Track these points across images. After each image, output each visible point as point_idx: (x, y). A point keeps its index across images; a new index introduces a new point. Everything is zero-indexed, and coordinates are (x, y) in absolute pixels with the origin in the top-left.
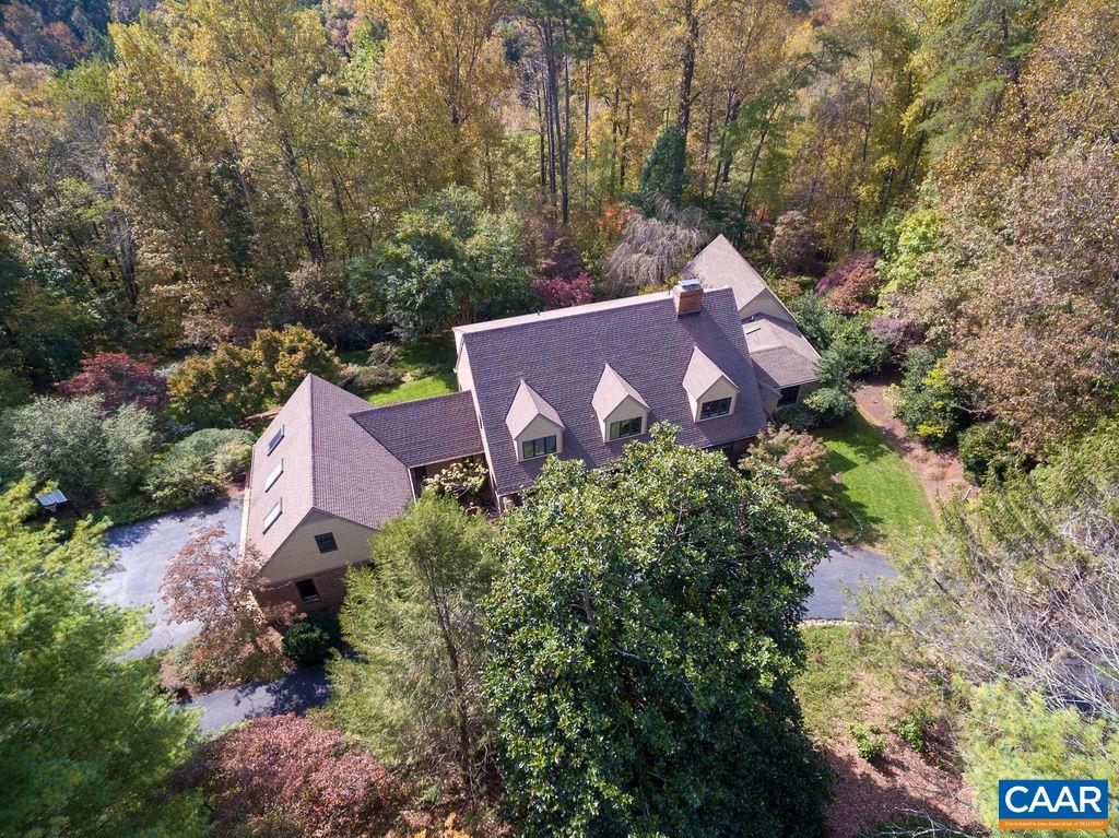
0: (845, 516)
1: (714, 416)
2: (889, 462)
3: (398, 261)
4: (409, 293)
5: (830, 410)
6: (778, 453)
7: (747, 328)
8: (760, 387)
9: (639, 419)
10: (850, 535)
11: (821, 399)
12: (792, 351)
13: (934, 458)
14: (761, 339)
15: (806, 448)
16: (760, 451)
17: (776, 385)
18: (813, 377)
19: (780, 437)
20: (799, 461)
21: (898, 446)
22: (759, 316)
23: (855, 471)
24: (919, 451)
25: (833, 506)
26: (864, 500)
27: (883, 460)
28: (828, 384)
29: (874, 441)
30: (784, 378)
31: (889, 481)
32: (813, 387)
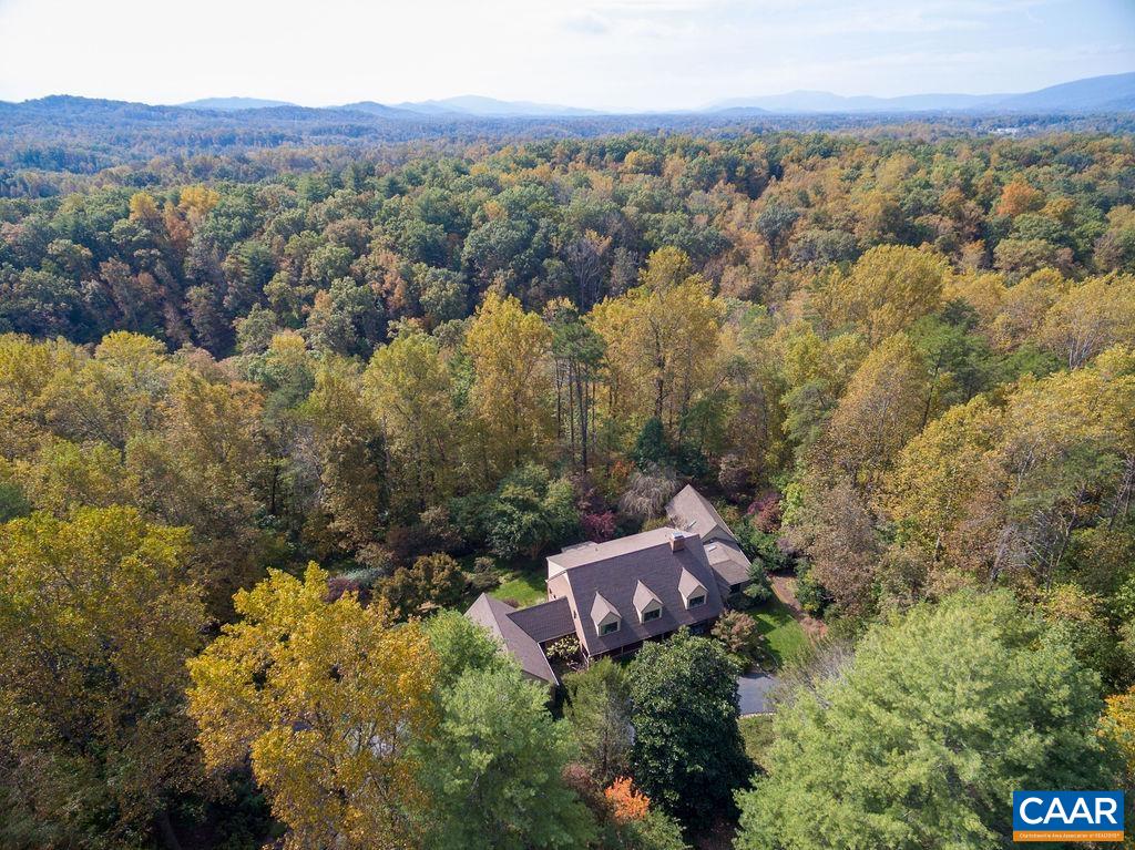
0: (768, 658)
1: (696, 605)
2: (792, 626)
3: (503, 513)
4: (512, 533)
5: (758, 597)
6: (731, 625)
7: (708, 548)
8: (718, 585)
9: (658, 611)
10: (771, 668)
11: (752, 591)
12: (735, 562)
13: (815, 623)
14: (716, 555)
15: (744, 622)
16: (721, 625)
17: (728, 584)
18: (748, 578)
19: (732, 616)
20: (742, 630)
21: (797, 615)
22: (715, 539)
23: (775, 631)
24: (807, 618)
25: (763, 653)
26: (779, 649)
27: (789, 625)
28: (756, 582)
29: (784, 613)
30: (732, 580)
31: (792, 637)
32: (748, 584)
